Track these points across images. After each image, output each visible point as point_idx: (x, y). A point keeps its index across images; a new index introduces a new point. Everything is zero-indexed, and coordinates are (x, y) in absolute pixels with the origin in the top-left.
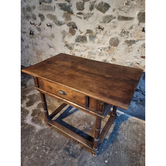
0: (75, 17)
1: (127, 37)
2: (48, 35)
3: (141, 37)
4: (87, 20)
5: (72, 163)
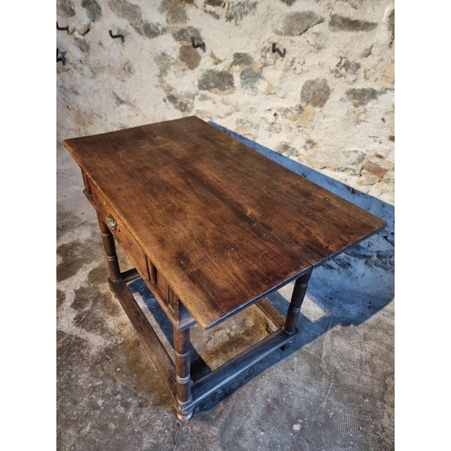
0: (200, 11)
1: (354, 81)
2: (112, 64)
5: (203, 439)
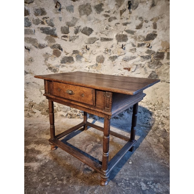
0: (60, 39)
1: (110, 54)
3: (121, 53)
4: (73, 42)
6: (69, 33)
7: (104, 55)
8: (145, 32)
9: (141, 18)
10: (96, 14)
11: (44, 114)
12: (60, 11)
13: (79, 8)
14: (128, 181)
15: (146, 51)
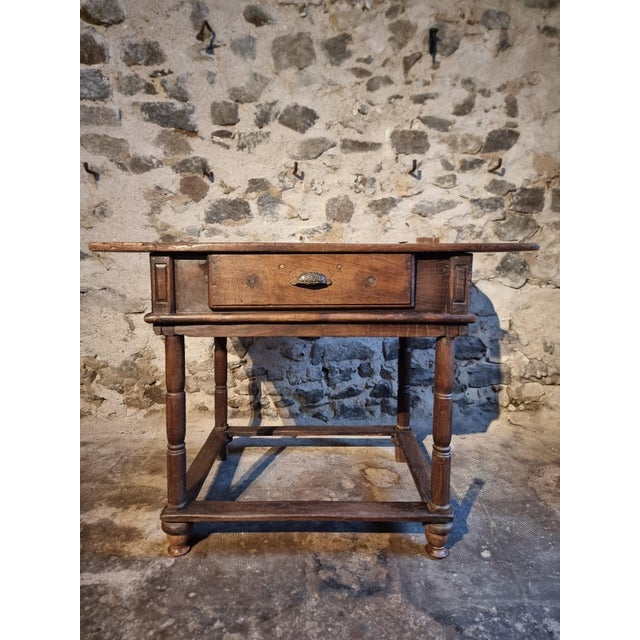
1: (373, 193)
3: (409, 188)
4: (249, 153)
6: (239, 124)
7: (353, 197)
8: (484, 125)
9: (468, 82)
10: (329, 66)
11: (136, 406)
12: (212, 53)
13: (274, 47)
14: (498, 615)
15: (487, 183)
